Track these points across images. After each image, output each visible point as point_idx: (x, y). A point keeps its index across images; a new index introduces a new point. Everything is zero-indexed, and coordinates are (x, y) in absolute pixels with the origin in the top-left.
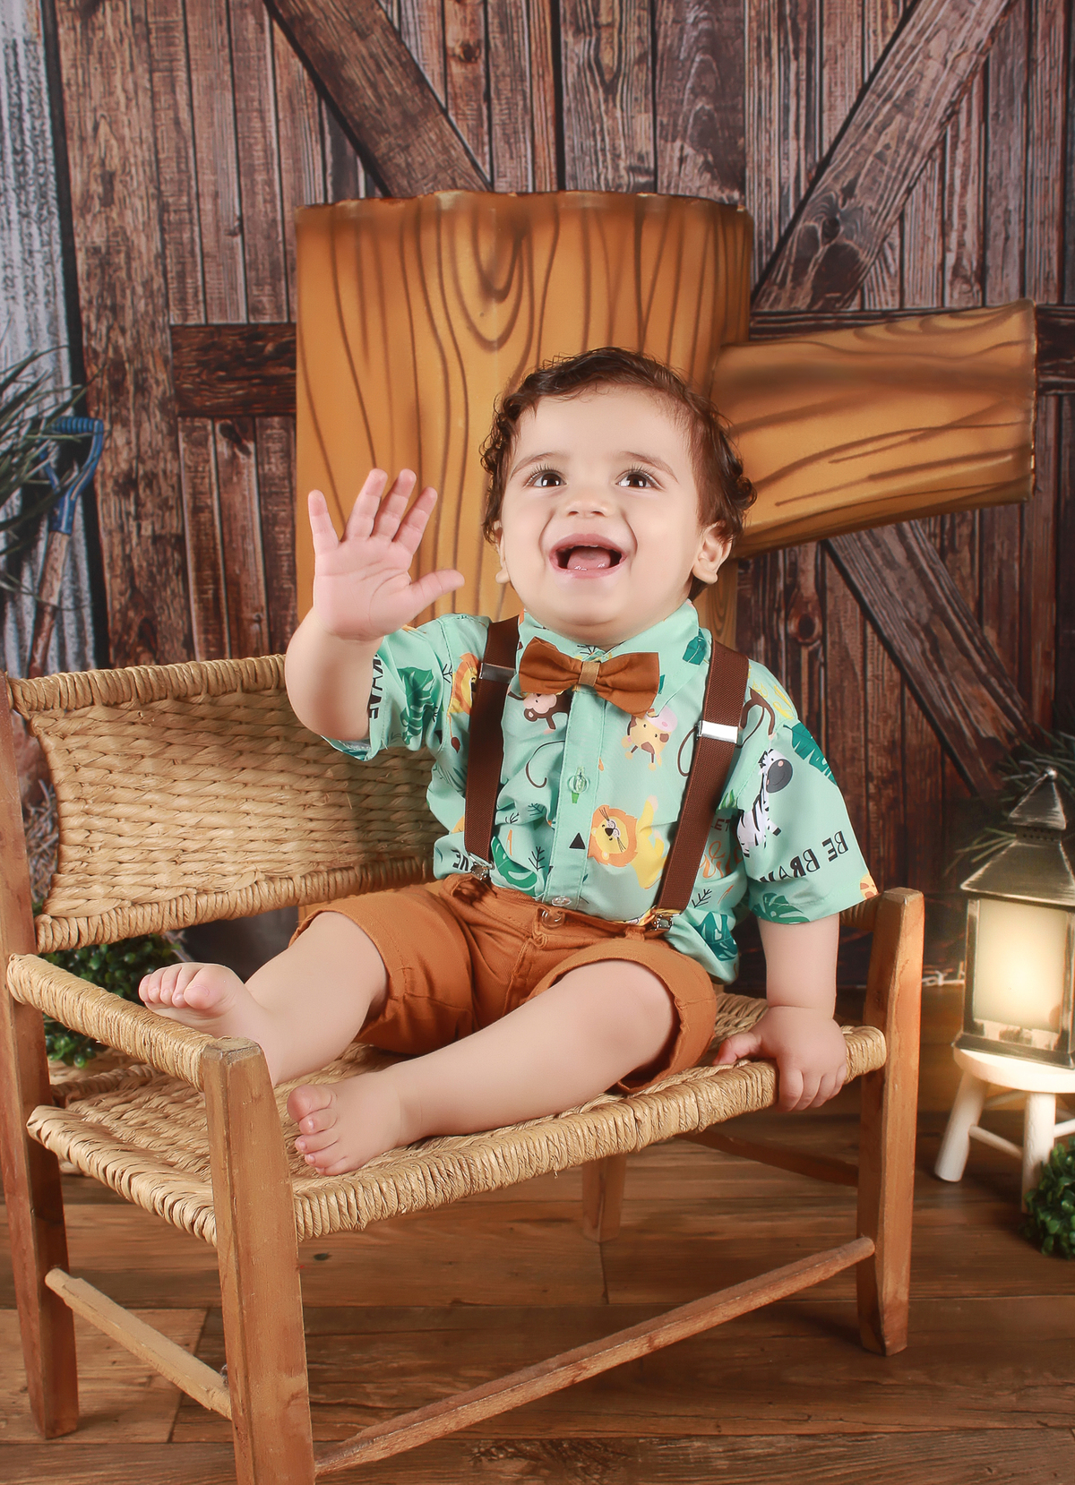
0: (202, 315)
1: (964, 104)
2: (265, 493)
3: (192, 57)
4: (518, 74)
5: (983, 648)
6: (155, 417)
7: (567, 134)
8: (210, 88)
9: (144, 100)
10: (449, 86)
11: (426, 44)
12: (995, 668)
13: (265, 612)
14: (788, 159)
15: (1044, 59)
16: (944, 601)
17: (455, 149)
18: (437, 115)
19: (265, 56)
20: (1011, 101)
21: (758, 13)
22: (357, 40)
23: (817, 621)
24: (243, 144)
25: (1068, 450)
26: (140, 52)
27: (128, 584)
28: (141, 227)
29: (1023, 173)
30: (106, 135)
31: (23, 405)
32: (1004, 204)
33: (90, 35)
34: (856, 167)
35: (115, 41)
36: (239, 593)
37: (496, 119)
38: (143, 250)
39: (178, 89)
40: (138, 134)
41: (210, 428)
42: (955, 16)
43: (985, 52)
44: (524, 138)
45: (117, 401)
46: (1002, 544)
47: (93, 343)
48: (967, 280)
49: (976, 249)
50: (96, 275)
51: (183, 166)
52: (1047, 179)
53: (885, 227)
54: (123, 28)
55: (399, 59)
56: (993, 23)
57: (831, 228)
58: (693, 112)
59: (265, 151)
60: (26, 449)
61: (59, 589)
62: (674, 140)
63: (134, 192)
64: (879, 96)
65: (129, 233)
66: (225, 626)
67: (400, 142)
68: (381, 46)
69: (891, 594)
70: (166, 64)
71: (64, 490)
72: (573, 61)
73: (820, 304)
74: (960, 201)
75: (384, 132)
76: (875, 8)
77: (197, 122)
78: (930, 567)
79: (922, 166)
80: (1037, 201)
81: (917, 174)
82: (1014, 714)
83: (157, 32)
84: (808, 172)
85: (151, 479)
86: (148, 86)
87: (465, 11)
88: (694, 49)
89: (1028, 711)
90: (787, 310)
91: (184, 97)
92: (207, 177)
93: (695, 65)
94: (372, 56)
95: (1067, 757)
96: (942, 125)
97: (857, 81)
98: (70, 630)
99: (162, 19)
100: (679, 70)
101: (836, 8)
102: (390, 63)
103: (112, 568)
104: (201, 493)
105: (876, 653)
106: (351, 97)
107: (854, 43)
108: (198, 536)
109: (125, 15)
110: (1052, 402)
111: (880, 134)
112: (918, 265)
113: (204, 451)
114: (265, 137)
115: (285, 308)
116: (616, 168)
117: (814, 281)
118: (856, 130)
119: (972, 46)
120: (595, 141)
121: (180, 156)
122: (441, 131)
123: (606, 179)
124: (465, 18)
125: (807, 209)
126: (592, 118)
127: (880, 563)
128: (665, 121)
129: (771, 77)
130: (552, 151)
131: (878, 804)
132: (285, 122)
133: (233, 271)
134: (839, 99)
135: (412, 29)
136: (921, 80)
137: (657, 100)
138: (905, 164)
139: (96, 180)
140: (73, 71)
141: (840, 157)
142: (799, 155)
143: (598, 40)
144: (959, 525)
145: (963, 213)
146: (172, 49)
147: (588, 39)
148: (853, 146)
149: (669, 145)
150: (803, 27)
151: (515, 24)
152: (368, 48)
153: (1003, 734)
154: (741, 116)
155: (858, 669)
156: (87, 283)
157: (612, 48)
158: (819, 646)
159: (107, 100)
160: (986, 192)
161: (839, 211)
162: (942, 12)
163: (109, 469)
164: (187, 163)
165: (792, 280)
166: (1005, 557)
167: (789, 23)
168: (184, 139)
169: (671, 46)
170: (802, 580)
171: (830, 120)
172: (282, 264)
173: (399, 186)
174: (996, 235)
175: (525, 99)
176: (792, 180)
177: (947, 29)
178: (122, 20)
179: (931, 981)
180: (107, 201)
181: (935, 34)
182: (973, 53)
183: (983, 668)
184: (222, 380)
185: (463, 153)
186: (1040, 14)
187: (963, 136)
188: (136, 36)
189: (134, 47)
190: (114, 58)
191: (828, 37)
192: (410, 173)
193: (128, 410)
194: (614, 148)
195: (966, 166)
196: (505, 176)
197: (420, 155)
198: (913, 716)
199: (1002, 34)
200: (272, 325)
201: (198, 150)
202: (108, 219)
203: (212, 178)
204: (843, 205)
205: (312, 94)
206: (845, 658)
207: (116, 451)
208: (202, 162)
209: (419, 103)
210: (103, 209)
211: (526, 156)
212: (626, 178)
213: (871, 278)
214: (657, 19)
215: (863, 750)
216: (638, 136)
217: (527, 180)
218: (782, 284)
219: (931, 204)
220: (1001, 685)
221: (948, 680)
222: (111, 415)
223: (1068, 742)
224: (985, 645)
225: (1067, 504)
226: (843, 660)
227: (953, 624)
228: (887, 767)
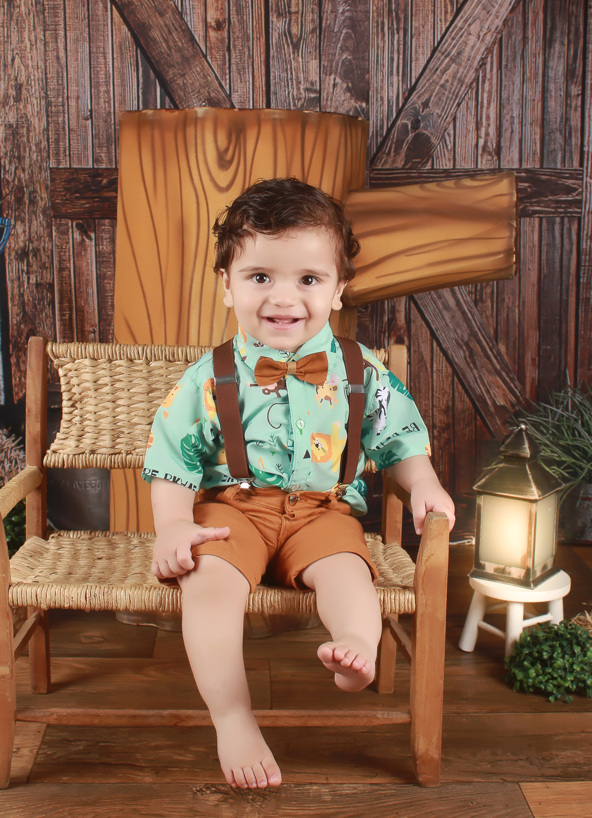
0: (68, 162)
1: (489, 59)
2: (99, 261)
3: (67, 23)
4: (246, 37)
5: (498, 355)
6: (40, 217)
7: (272, 70)
8: (77, 40)
9: (40, 46)
10: (208, 42)
11: (196, 20)
12: (505, 367)
13: (97, 327)
14: (393, 86)
15: (532, 37)
16: (477, 329)
17: (210, 76)
18: (201, 58)
19: (107, 24)
20: (514, 59)
21: (377, 8)
22: (158, 17)
23: (406, 339)
24: (94, 71)
25: (545, 247)
26: (39, 20)
27: (21, 310)
28: (36, 114)
29: (521, 97)
32: (511, 113)
33: (12, 10)
34: (430, 91)
35: (25, 14)
36: (83, 316)
37: (233, 61)
38: (37, 127)
39: (59, 40)
40: (36, 64)
41: (70, 224)
42: (484, 12)
43: (500, 32)
44: (248, 71)
45: (19, 208)
46: (509, 298)
47: (7, 176)
48: (490, 154)
49: (495, 137)
50: (10, 139)
51: (60, 82)
52: (534, 100)
53: (445, 124)
54: (30, 7)
55: (181, 27)
56: (504, 17)
57: (416, 124)
58: (341, 60)
59: (106, 75)
62: (330, 75)
64: (443, 54)
65: (29, 117)
66: (75, 334)
67: (180, 72)
68: (171, 20)
69: (447, 325)
70: (53, 27)
72: (276, 31)
73: (409, 165)
74: (487, 111)
75: (171, 66)
76: (441, 7)
77: (69, 59)
78: (469, 310)
79: (466, 92)
80: (529, 112)
81: (463, 96)
82: (515, 392)
83: (48, 10)
84: (404, 94)
85: (36, 252)
86: (43, 38)
87: (217, 3)
88: (342, 27)
89: (523, 391)
90: (391, 168)
91: (62, 44)
92: (73, 87)
93: (343, 35)
94: (166, 25)
95: (545, 417)
96: (477, 70)
97: (431, 45)
101: (419, 7)
102: (176, 29)
103: (13, 301)
104: (64, 260)
105: (438, 357)
106: (154, 47)
107: (430, 26)
108: (61, 284)
110: (537, 221)
111: (443, 74)
112: (463, 145)
113: (66, 237)
114: (106, 67)
115: (114, 160)
116: (298, 89)
117: (406, 153)
118: (430, 72)
119: (493, 29)
120: (287, 74)
121: (59, 76)
122: (203, 67)
123: (293, 95)
124: (218, 7)
125: (403, 113)
126: (286, 62)
127: (441, 307)
128: (326, 64)
129: (384, 42)
130: (264, 79)
131: (439, 442)
132: (118, 60)
133: (85, 139)
134: (421, 55)
135: (188, 12)
136: (465, 46)
138: (457, 90)
139: (12, 88)
140: (2, 29)
141: (421, 86)
142: (398, 84)
143: (290, 20)
144: (485, 287)
145: (488, 118)
146: (57, 19)
147: (284, 19)
148: (429, 80)
149: (328, 77)
150: (402, 16)
151: (245, 10)
152: (164, 22)
153: (509, 403)
154: (367, 63)
155: (428, 366)
156: (4, 143)
157: (298, 25)
160: (501, 107)
161: (420, 115)
162: (478, 9)
163: (13, 246)
164: (62, 80)
165: (394, 152)
166: (510, 306)
167: (394, 14)
168: (62, 67)
169: (330, 24)
170: (397, 315)
171: (416, 66)
172: (113, 136)
173: (179, 95)
174: (506, 130)
175: (249, 51)
176: (395, 98)
177: (480, 19)
179: (468, 542)
180: (18, 99)
181: (474, 22)
182: (494, 32)
183: (498, 367)
184: (77, 198)
185: (214, 79)
186: (530, 13)
187: (488, 76)
188: (37, 12)
189: (36, 17)
190: (25, 23)
191: (415, 22)
192: (185, 89)
193: (25, 213)
194: (297, 78)
195: (490, 93)
196: (237, 92)
197: (191, 79)
198: (459, 393)
199: (510, 23)
200: (106, 169)
202: (17, 109)
203: (76, 88)
204: (423, 112)
205: (132, 45)
206: (421, 359)
207: (17, 236)
208: (71, 79)
209: (192, 52)
211: (249, 81)
212: (304, 94)
213: (438, 151)
214: (322, 10)
215: (431, 411)
216: (311, 72)
217: (249, 94)
218: (389, 154)
219: (471, 112)
220: (508, 376)
221: (479, 373)
222: (15, 216)
223: (545, 408)
224: (499, 353)
225: (545, 277)
226: (420, 361)
227: (482, 342)
228: (444, 421)
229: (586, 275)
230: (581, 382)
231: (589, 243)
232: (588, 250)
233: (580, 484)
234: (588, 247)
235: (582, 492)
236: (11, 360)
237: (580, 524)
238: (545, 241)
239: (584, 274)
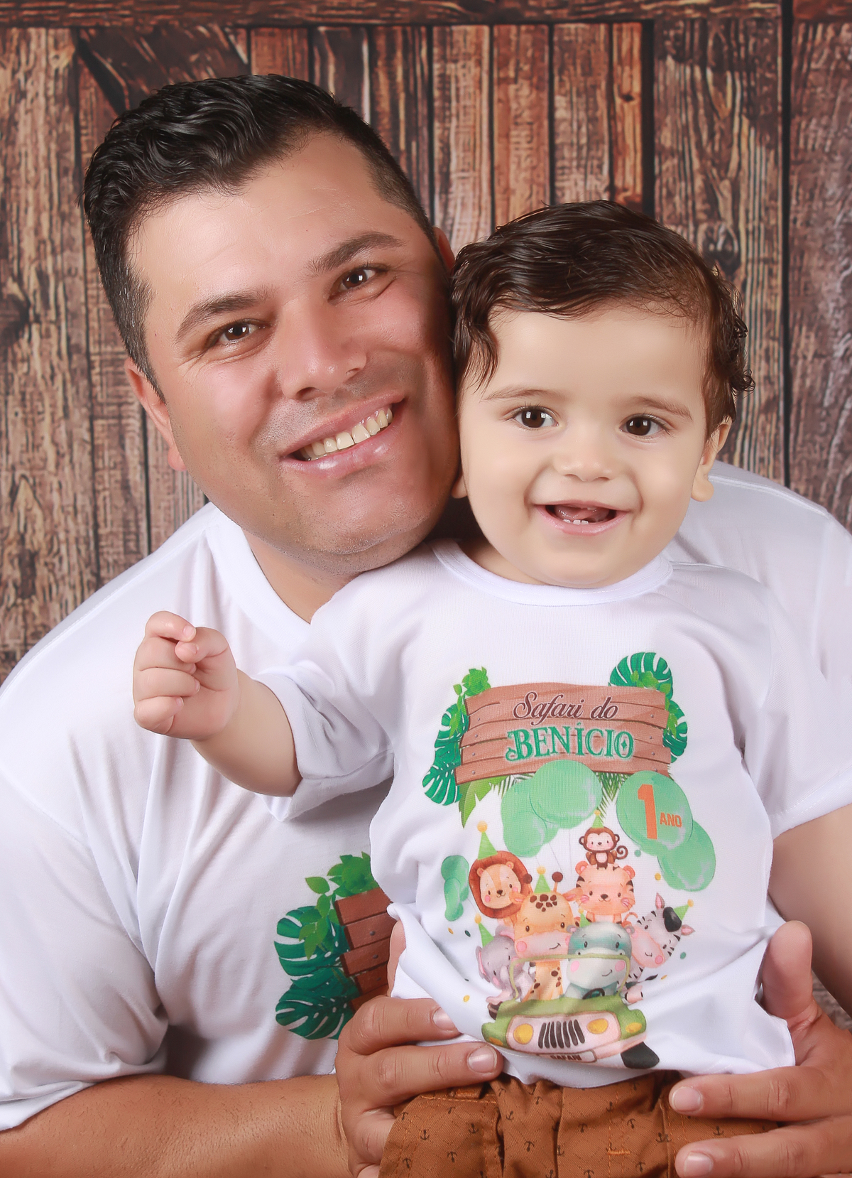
30: (26, 500)
63: (63, 578)
99: (109, 349)
100: (824, 420)
109: (58, 342)
137: (791, 461)
159: (30, 455)
178: (54, 350)
201: (153, 523)
210: (19, 601)
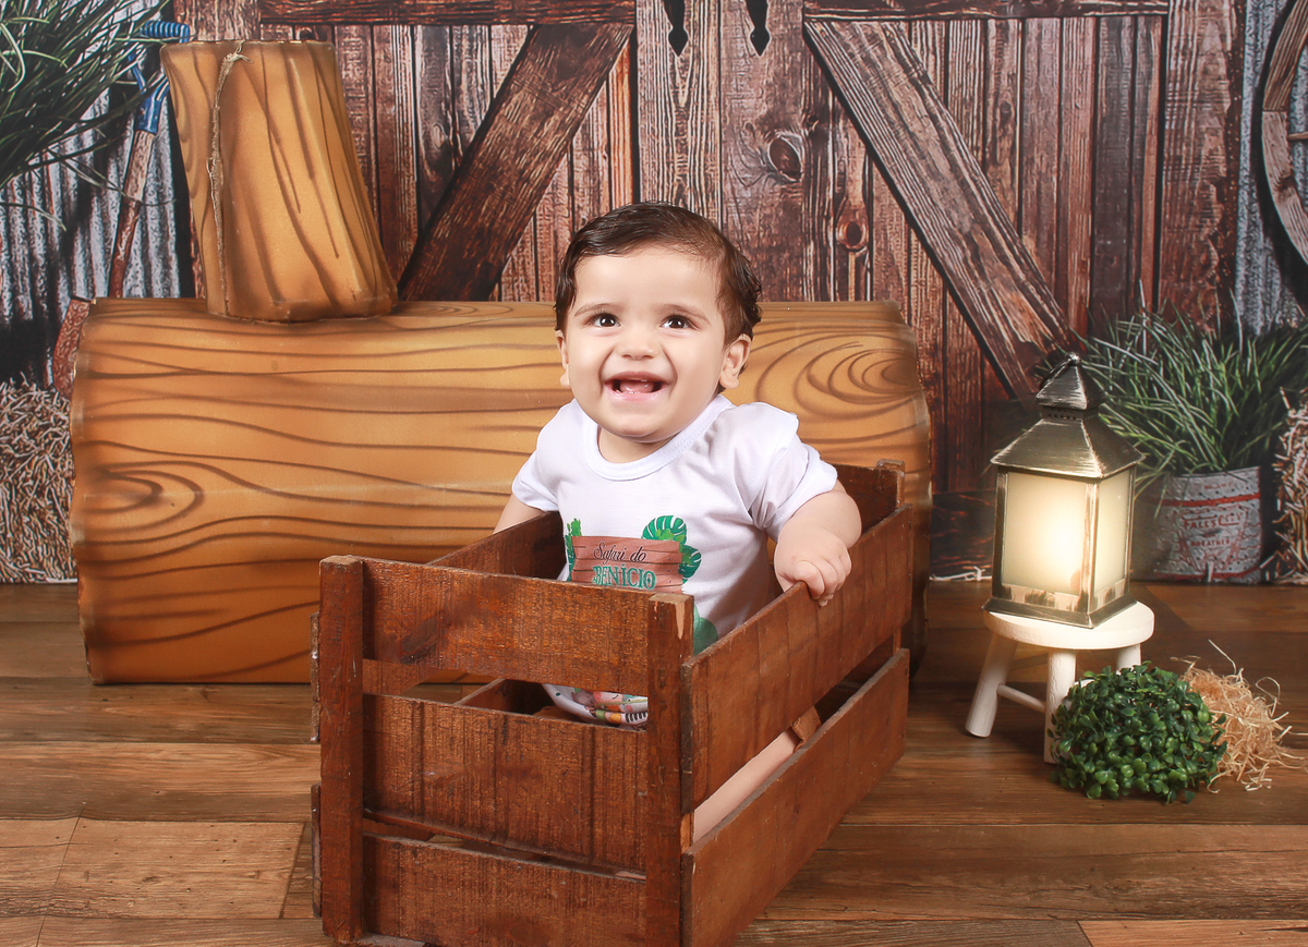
5: (1022, 255)
6: (239, 23)
12: (1034, 276)
16: (986, 211)
23: (864, 228)
25: (1105, 68)
31: (113, 9)
41: (291, 34)
45: (203, 7)
46: (1041, 157)
60: (114, 52)
61: (142, 185)
69: (935, 204)
71: (150, 91)
78: (972, 178)
82: (1051, 321)
89: (1064, 318)
95: (1102, 362)
98: (153, 224)
105: (920, 260)
110: (1091, 22)
127: (925, 174)
144: (1001, 139)
153: (1040, 339)
155: (903, 275)
158: (866, 252)
166: (1044, 171)
170: (850, 188)
179: (969, 577)
183: (1022, 276)
193: (214, 16)
198: (954, 321)
206: (891, 264)
220: (1040, 293)
221: (988, 287)
222: (196, 20)
223: (1102, 347)
224: (1024, 253)
225: (1103, 120)
226: (888, 266)
227: (994, 233)
228: (929, 370)
229: (1174, 117)
230: (1165, 301)
231: (1180, 61)
232: (1179, 73)
233: (1161, 477)
234: (1179, 67)
235: (1164, 491)
236: (194, 268)
237: (1160, 546)
238: (1105, 59)
239: (1171, 115)
